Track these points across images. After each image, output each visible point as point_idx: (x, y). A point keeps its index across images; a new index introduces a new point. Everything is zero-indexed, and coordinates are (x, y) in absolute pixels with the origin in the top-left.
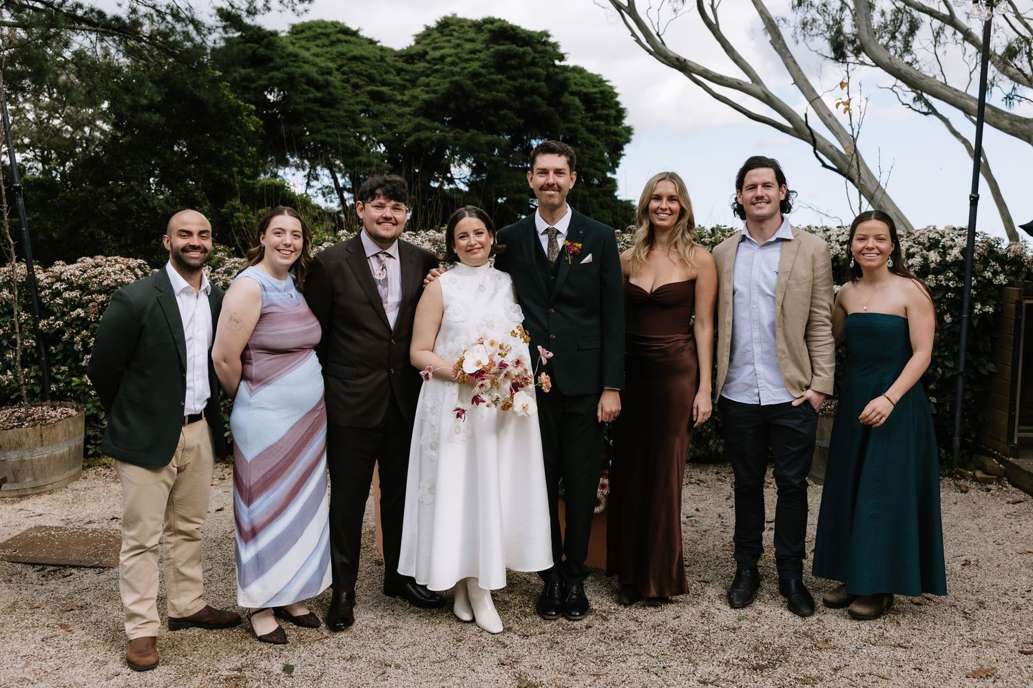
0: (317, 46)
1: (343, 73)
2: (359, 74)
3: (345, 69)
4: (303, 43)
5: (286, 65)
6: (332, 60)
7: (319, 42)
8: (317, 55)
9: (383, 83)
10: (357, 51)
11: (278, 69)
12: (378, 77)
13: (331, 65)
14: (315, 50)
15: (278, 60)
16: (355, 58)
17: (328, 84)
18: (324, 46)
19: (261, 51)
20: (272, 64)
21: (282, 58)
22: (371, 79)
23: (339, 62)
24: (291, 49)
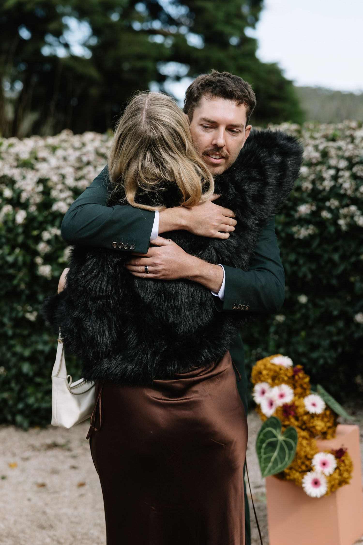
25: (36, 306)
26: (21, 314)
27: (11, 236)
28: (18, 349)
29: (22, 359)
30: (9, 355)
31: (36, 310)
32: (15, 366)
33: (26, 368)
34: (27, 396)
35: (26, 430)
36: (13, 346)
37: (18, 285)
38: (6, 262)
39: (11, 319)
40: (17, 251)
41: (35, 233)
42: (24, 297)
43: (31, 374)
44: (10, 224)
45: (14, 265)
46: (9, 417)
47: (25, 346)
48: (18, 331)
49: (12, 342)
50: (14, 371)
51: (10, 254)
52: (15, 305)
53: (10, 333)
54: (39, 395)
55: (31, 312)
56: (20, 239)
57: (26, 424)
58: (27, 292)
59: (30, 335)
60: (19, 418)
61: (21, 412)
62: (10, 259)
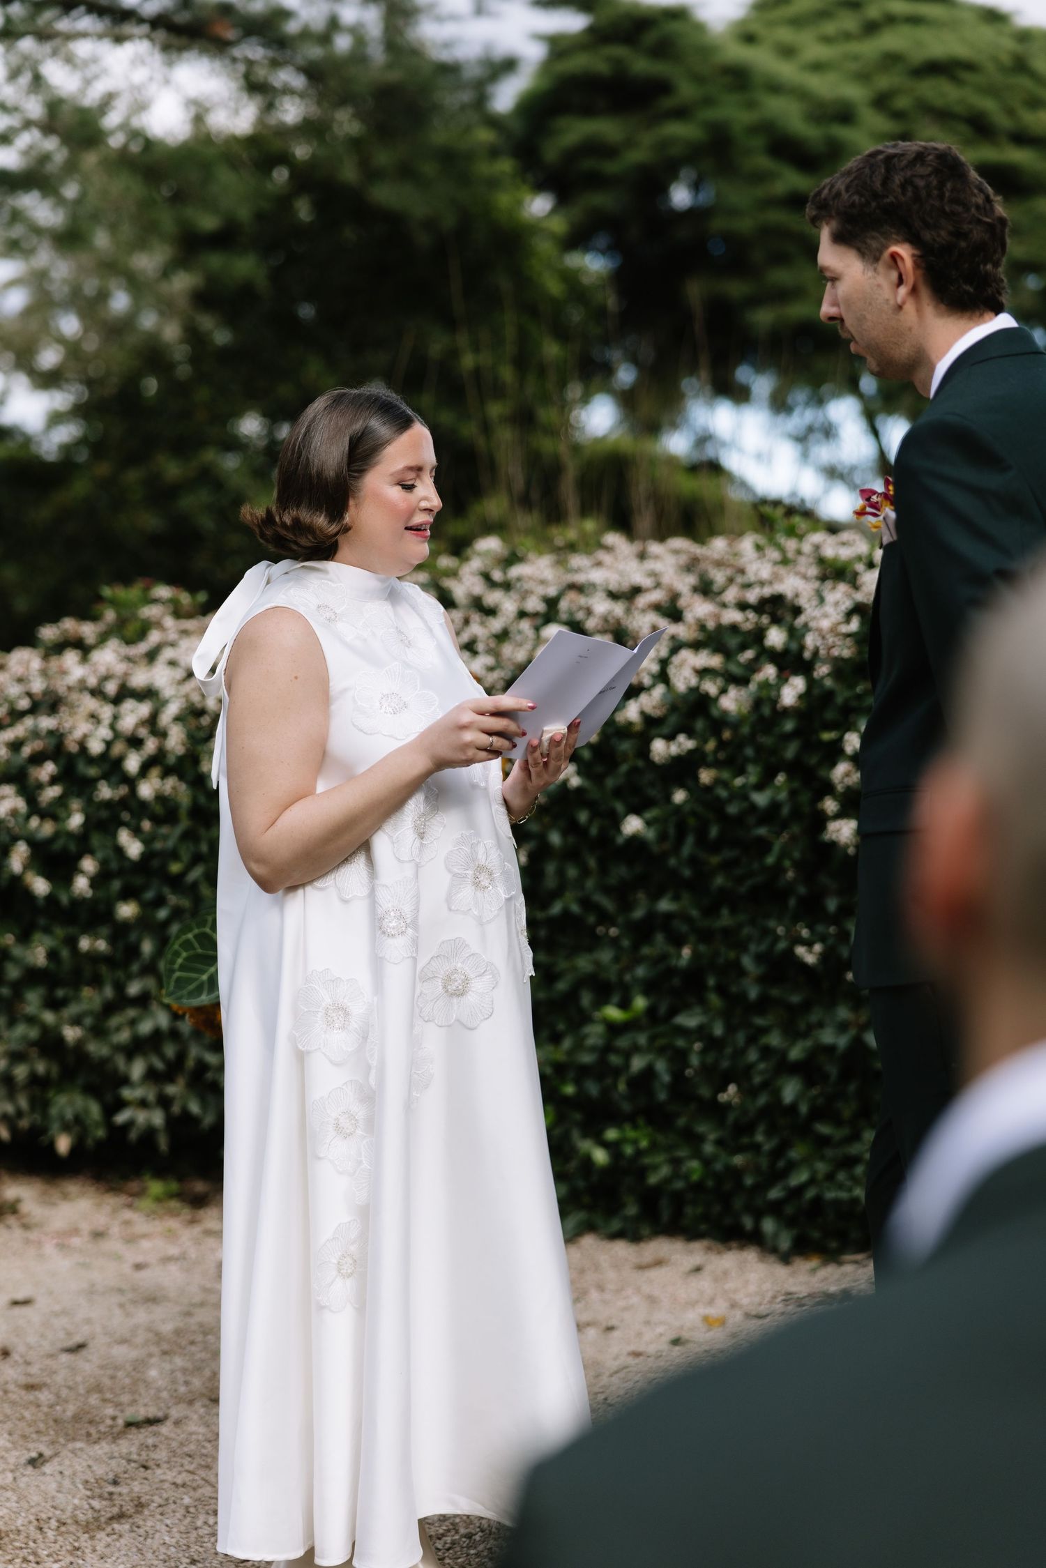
0: (827, 40)
1: (898, 115)
2: (942, 115)
3: (902, 103)
4: (785, 35)
5: (708, 102)
6: (863, 77)
7: (830, 28)
8: (817, 67)
9: (1021, 138)
10: (939, 45)
11: (681, 113)
12: (1002, 121)
13: (854, 93)
14: (814, 50)
15: (686, 91)
16: (936, 68)
17: (835, 151)
18: (847, 36)
19: (641, 65)
20: (668, 103)
21: (699, 79)
22: (980, 127)
23: (884, 82)
24: (738, 53)
25: (820, 928)
26: (782, 945)
27: (766, 740)
28: (774, 1039)
29: (785, 1067)
30: (753, 1056)
31: (823, 939)
32: (765, 1085)
33: (790, 1091)
34: (791, 1167)
35: (786, 1259)
36: (764, 1031)
37: (778, 869)
38: (753, 807)
39: (759, 958)
40: (781, 778)
41: (827, 736)
42: (792, 902)
43: (804, 1109)
44: (766, 711)
45: (770, 815)
46: (748, 1223)
47: (793, 1034)
48: (775, 992)
49: (759, 1021)
50: (762, 1100)
51: (759, 787)
52: (772, 923)
53: (753, 993)
54: (822, 1167)
55: (809, 944)
56: (791, 751)
57: (785, 1243)
58: (802, 890)
59: (806, 1006)
60: (768, 1225)
61: (775, 1209)
62: (761, 799)
